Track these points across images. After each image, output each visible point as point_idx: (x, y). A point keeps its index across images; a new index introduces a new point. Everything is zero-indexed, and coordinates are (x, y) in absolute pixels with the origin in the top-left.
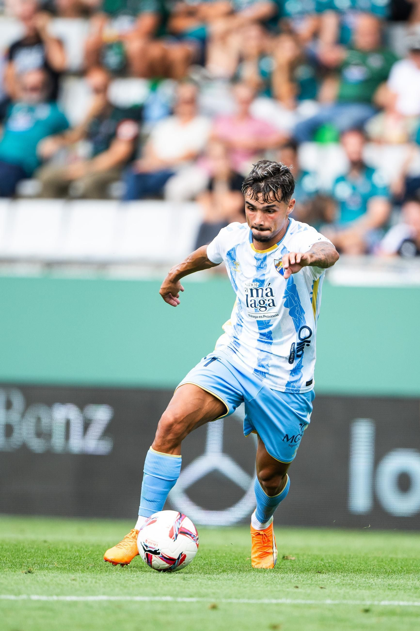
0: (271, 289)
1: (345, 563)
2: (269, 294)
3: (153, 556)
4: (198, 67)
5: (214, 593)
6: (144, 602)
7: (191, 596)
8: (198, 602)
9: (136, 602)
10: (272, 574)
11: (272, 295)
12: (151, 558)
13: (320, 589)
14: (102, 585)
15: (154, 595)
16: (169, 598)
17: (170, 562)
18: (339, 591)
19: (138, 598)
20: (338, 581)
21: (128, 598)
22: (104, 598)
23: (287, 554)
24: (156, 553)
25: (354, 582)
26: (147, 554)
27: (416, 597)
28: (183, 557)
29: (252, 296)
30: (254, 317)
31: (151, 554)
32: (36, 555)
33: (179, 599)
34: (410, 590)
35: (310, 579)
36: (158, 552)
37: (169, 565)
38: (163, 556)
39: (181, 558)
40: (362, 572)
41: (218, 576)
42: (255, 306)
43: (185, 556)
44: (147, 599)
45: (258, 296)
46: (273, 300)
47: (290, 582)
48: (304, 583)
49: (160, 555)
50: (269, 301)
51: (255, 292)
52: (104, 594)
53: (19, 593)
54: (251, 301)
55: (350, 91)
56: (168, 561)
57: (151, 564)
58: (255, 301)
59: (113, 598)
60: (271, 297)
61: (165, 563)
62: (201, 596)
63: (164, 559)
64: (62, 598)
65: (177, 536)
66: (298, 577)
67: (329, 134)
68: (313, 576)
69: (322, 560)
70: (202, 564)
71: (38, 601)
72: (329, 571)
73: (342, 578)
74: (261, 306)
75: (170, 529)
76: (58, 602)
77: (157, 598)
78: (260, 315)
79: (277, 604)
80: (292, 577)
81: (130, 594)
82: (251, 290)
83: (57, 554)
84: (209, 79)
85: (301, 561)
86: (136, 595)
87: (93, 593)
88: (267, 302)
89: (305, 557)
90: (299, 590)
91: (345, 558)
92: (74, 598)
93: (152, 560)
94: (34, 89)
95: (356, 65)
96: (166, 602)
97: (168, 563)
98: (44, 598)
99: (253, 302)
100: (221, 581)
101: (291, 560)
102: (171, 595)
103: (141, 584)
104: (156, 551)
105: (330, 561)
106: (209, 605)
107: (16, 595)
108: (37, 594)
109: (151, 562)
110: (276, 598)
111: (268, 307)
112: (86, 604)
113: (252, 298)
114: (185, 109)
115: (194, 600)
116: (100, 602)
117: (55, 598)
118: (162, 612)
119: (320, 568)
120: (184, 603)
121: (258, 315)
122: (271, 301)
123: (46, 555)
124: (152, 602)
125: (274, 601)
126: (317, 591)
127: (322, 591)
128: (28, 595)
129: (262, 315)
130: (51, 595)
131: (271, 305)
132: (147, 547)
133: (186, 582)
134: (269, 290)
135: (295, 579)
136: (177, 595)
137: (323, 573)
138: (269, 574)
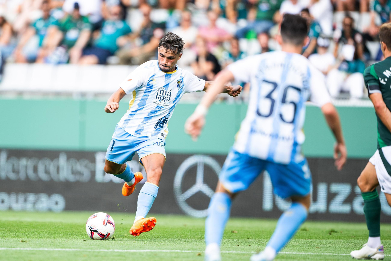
0: (171, 93)
1: (260, 234)
2: (169, 95)
3: (95, 233)
4: (191, 4)
5: (199, 248)
6: (167, 252)
7: (189, 250)
8: (192, 252)
9: (163, 253)
10: (226, 239)
11: (170, 96)
12: (93, 234)
13: (249, 246)
14: (148, 245)
15: (172, 249)
16: (178, 251)
17: (102, 236)
18: (258, 247)
19: (164, 251)
20: (257, 242)
21: (160, 251)
22: (149, 250)
23: (233, 230)
24: (96, 231)
25: (265, 243)
26: (91, 232)
27: (293, 250)
28: (108, 234)
29: (160, 94)
30: (157, 103)
31: (94, 232)
32: (117, 231)
33: (183, 251)
34: (291, 246)
35: (244, 242)
36: (97, 231)
37: (101, 238)
38: (99, 233)
39: (107, 235)
40: (268, 238)
41: (202, 240)
42: (160, 99)
43: (109, 234)
44: (168, 251)
45: (163, 94)
46: (170, 98)
47: (235, 243)
48: (241, 243)
49: (98, 233)
50: (168, 98)
51: (162, 92)
52: (148, 249)
53: (109, 249)
54: (159, 96)
55: (262, 15)
56: (101, 236)
57: (93, 237)
58: (161, 96)
59: (152, 251)
60: (169, 97)
61: (99, 236)
62: (193, 249)
63: (99, 235)
64: (129, 251)
65: (106, 224)
66: (238, 241)
67: (252, 35)
68: (246, 240)
69: (250, 233)
70: (194, 235)
71: (118, 252)
72: (253, 238)
73: (259, 241)
74: (163, 99)
75: (103, 221)
76: (127, 252)
77: (173, 251)
78: (161, 103)
79: (228, 253)
80: (236, 240)
81: (160, 249)
82: (161, 91)
83: (127, 230)
84: (196, 9)
85: (240, 234)
86: (164, 249)
87: (143, 249)
88: (167, 98)
89: (242, 231)
90: (239, 247)
91: (261, 232)
92: (134, 251)
93: (94, 235)
94: (115, 14)
95: (264, 2)
96: (177, 253)
97: (101, 237)
98: (120, 251)
99: (160, 96)
100: (203, 243)
101: (235, 233)
102: (179, 249)
103: (166, 244)
104: (96, 230)
105: (253, 233)
106: (197, 254)
107: (107, 249)
108: (117, 249)
109: (93, 236)
110: (228, 251)
111: (166, 101)
112: (140, 254)
113: (160, 95)
114: (185, 23)
115: (190, 251)
116: (147, 253)
117: (126, 251)
118: (175, 257)
119: (249, 237)
120: (185, 253)
121: (160, 103)
122: (169, 98)
123: (121, 231)
124: (171, 253)
125: (227, 252)
126: (248, 247)
127: (250, 247)
128: (113, 249)
129: (162, 104)
130: (124, 249)
131: (168, 100)
132: (92, 228)
133: (186, 243)
134: (170, 93)
135: (237, 241)
136: (182, 249)
137: (250, 239)
138: (225, 239)
